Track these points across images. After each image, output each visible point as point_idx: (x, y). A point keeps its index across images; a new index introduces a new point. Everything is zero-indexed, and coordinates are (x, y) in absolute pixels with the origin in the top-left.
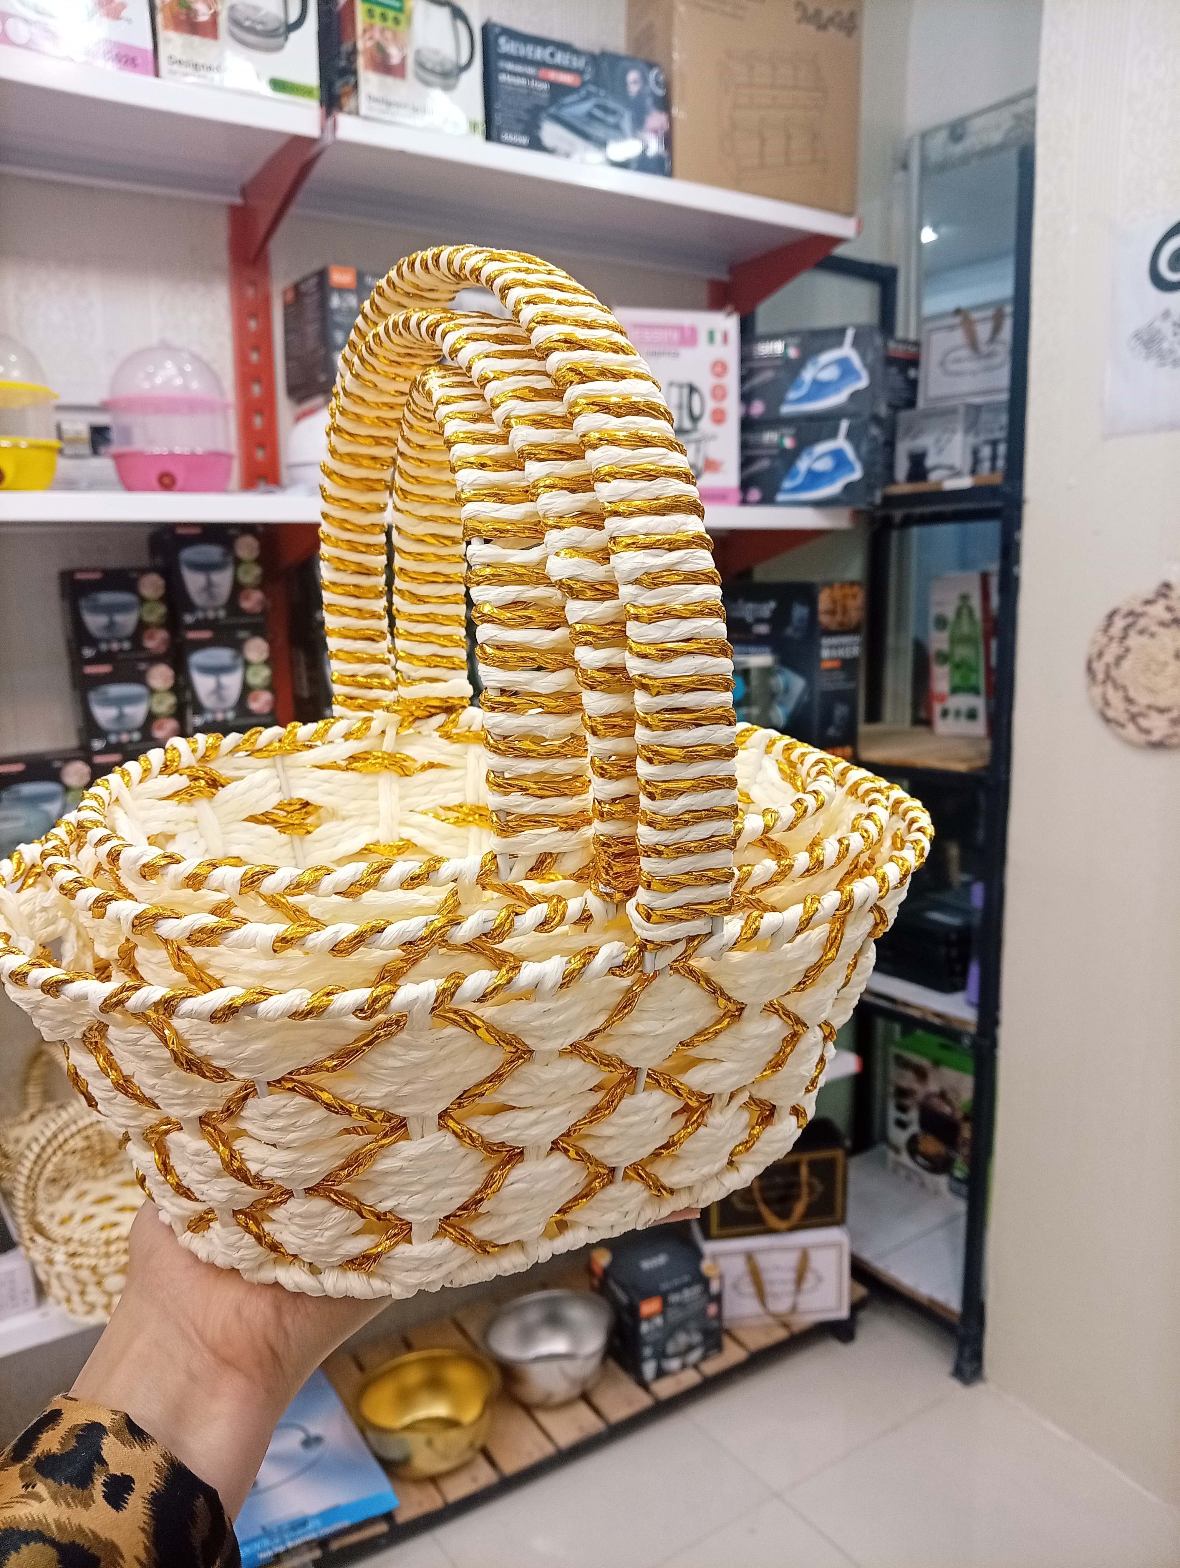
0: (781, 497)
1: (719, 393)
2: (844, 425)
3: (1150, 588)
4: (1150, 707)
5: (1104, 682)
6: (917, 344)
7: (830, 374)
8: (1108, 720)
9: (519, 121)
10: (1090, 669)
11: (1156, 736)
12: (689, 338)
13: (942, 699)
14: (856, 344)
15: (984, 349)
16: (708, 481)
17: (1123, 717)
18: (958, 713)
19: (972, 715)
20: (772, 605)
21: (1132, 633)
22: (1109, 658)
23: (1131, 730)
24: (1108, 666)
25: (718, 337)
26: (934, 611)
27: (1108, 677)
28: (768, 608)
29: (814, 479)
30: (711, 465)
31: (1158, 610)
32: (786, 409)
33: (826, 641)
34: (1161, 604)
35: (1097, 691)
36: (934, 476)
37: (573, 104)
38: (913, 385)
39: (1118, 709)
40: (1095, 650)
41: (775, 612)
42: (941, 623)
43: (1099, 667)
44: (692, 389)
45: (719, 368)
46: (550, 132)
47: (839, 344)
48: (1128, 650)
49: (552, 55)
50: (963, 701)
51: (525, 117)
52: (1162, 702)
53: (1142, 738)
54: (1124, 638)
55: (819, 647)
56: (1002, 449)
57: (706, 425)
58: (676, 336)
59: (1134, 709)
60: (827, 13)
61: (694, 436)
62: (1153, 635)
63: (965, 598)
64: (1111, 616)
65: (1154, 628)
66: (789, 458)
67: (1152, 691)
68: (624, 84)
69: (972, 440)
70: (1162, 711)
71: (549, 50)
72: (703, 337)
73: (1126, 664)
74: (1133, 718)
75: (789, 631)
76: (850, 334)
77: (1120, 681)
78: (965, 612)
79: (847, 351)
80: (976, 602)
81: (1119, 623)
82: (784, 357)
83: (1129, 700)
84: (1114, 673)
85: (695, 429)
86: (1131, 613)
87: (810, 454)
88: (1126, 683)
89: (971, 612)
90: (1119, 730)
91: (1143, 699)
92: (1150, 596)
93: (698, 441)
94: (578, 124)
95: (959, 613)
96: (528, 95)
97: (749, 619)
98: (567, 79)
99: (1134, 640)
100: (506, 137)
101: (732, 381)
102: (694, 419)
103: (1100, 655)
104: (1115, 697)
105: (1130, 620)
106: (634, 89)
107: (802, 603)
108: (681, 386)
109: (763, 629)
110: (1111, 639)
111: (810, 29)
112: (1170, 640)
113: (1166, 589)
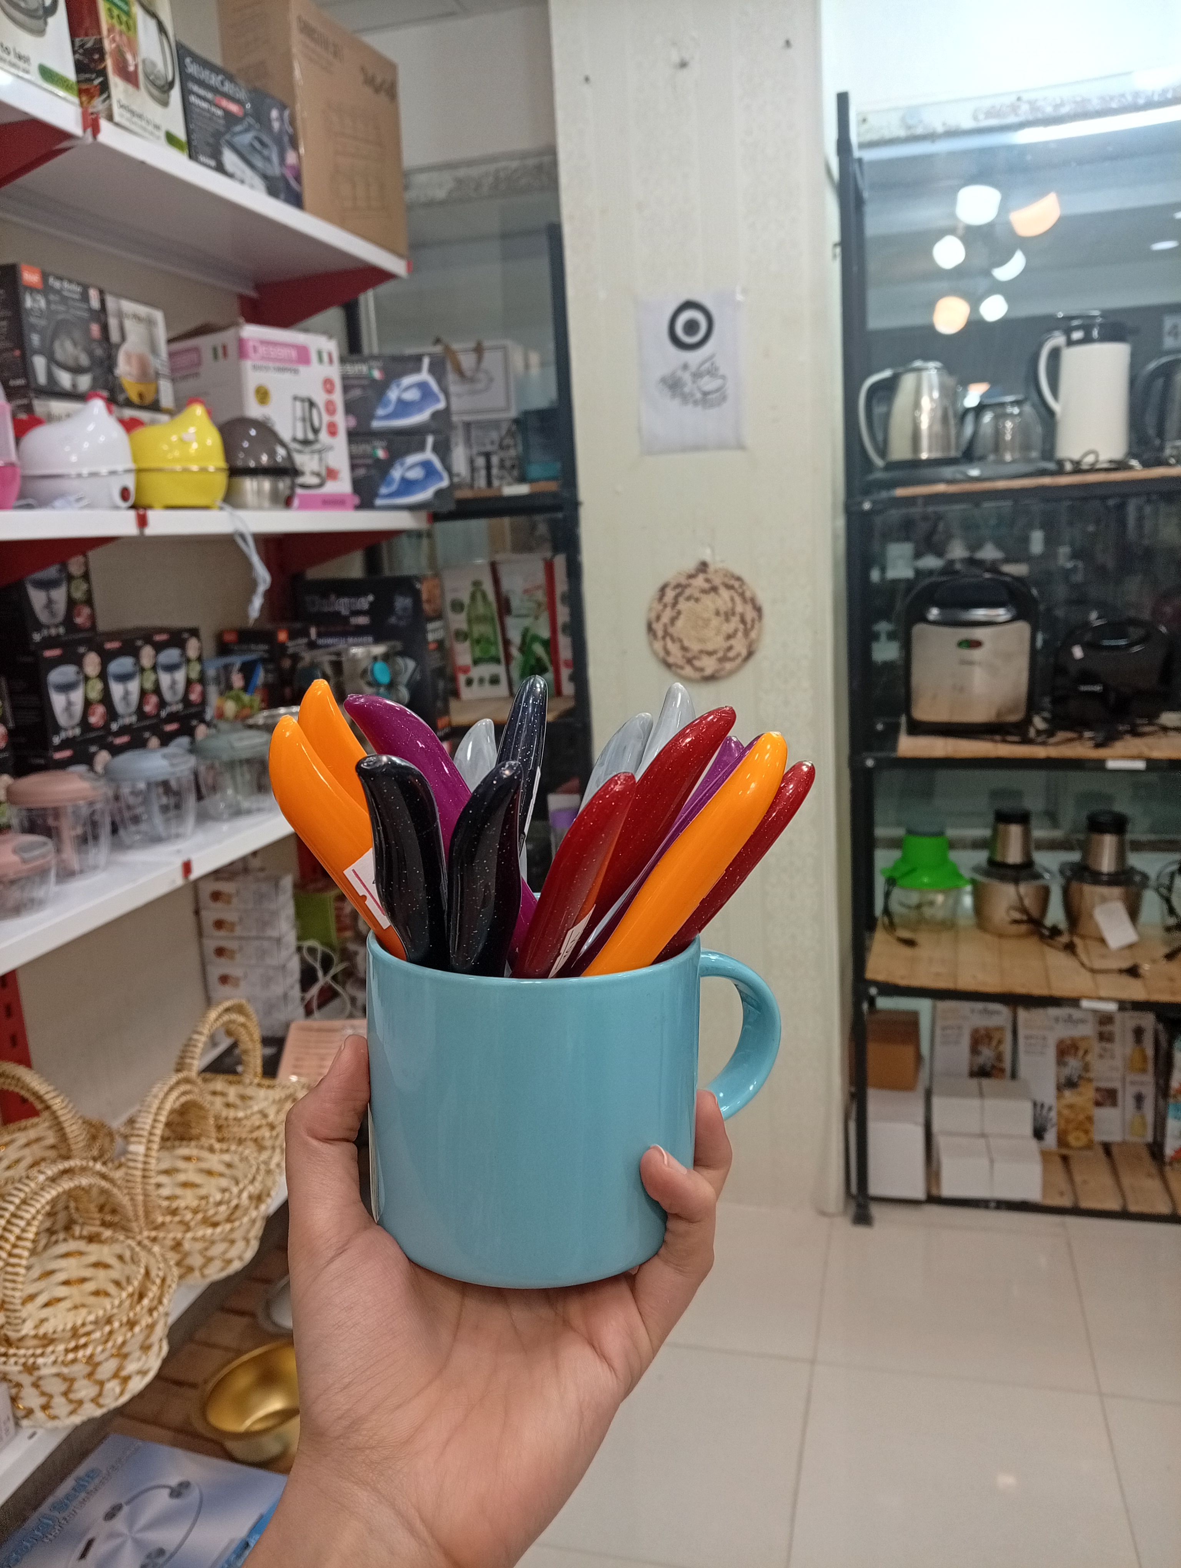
0: (379, 502)
1: (330, 408)
2: (430, 440)
3: (690, 565)
4: (701, 652)
5: (664, 638)
7: (412, 395)
8: (668, 666)
9: (208, 144)
10: (650, 629)
11: (708, 672)
12: (303, 356)
13: (466, 670)
14: (432, 370)
15: (470, 374)
16: (331, 488)
17: (681, 662)
18: (481, 681)
19: (495, 681)
20: (371, 598)
21: (681, 599)
22: (666, 618)
23: (688, 671)
24: (665, 626)
25: (325, 358)
26: (449, 597)
27: (666, 634)
28: (365, 602)
29: (407, 486)
30: (332, 474)
31: (699, 581)
32: (376, 424)
33: (430, 626)
34: (701, 577)
35: (658, 646)
37: (241, 133)
39: (676, 656)
40: (653, 615)
41: (371, 604)
42: (457, 606)
43: (658, 628)
44: (312, 404)
45: (328, 385)
46: (230, 159)
47: (418, 370)
48: (679, 613)
49: (222, 83)
50: (486, 670)
51: (211, 140)
52: (710, 647)
53: (697, 675)
54: (675, 603)
55: (425, 632)
57: (324, 436)
58: (294, 354)
59: (689, 655)
60: (379, 80)
61: (317, 447)
62: (697, 600)
64: (663, 590)
65: (697, 594)
66: (383, 468)
67: (702, 640)
68: (269, 120)
69: (469, 451)
70: (710, 654)
71: (220, 78)
72: (314, 357)
73: (680, 623)
74: (689, 661)
75: (393, 620)
76: (426, 362)
77: (675, 635)
78: (479, 596)
79: (425, 376)
80: (488, 587)
81: (670, 594)
82: (370, 378)
83: (684, 649)
84: (671, 630)
85: (316, 441)
86: (678, 586)
87: (402, 465)
88: (682, 636)
89: (484, 596)
90: (679, 671)
91: (695, 647)
92: (693, 572)
93: (320, 452)
94: (245, 152)
95: (473, 597)
96: (210, 119)
97: (345, 612)
98: (234, 108)
99: (683, 605)
100: (202, 158)
101: (339, 396)
102: (316, 431)
103: (658, 618)
104: (673, 647)
105: (678, 591)
106: (276, 125)
107: (403, 594)
108: (302, 400)
109: (363, 620)
110: (665, 606)
111: (368, 91)
112: (709, 602)
113: (703, 567)
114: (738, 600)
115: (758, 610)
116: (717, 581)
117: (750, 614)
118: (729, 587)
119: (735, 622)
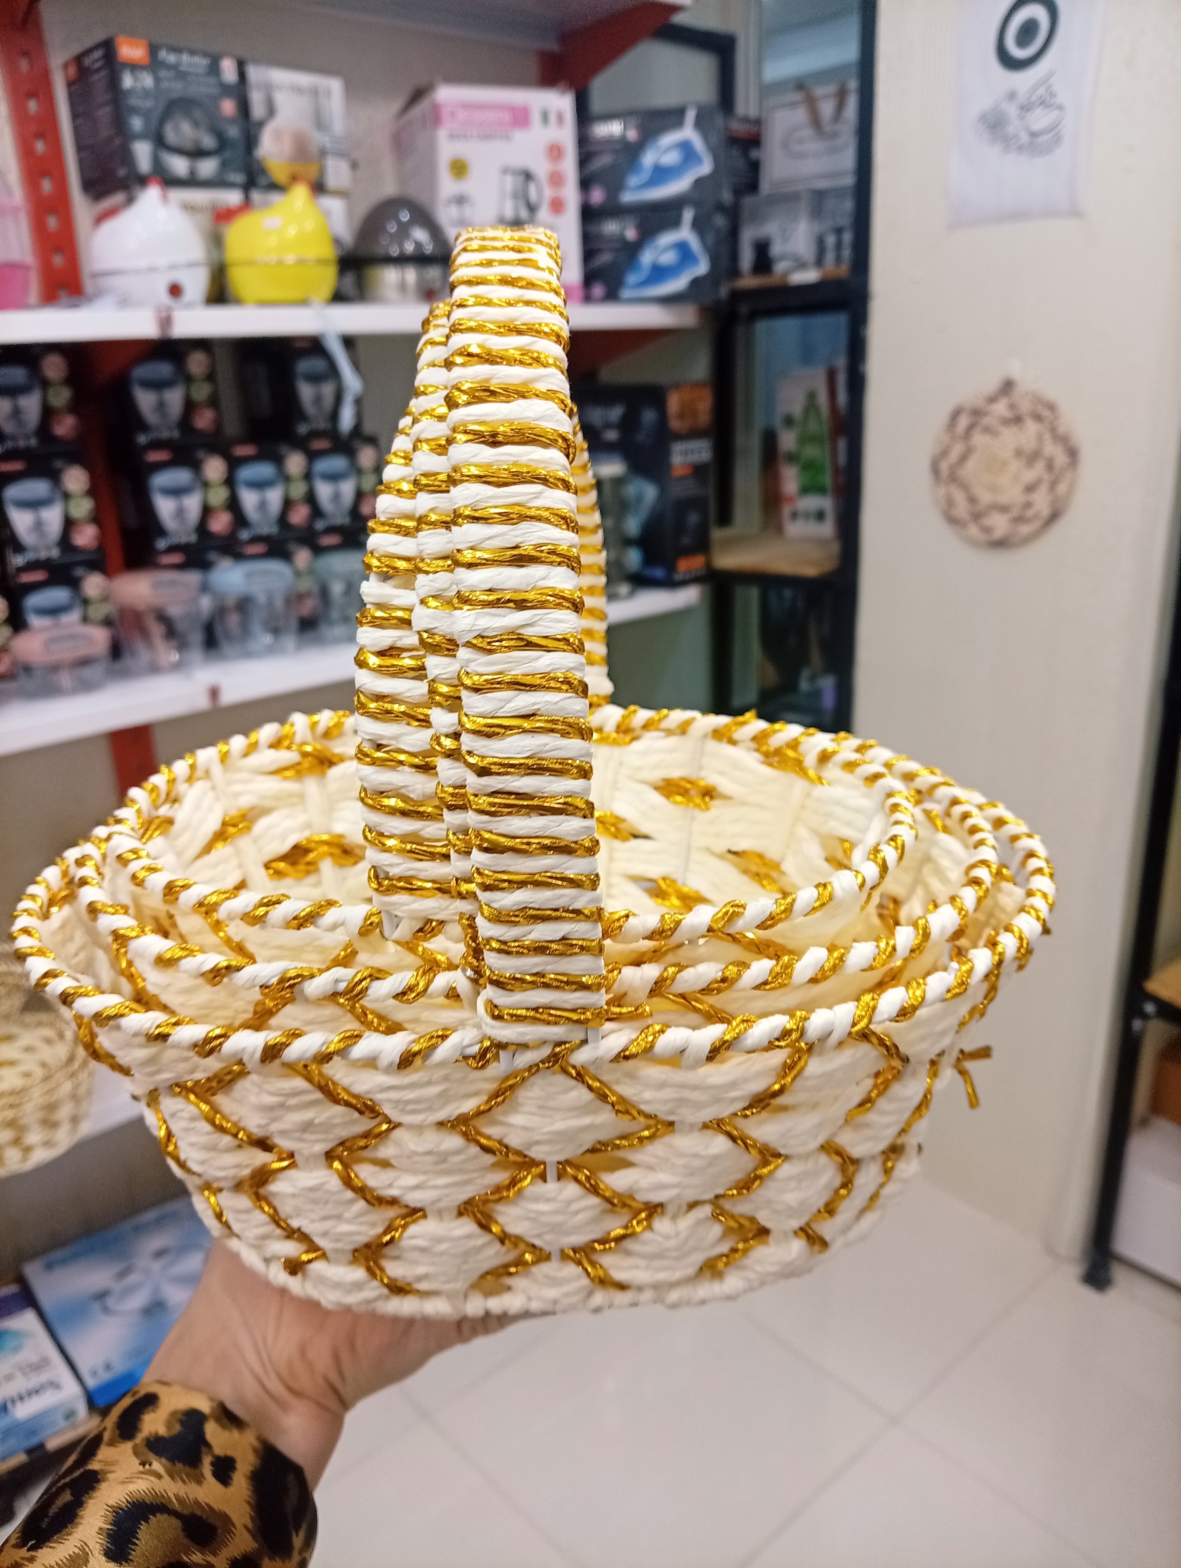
0: (626, 293)
1: (556, 179)
2: (688, 215)
3: (992, 384)
4: (992, 506)
5: (949, 482)
6: (758, 122)
7: (671, 158)
8: (951, 520)
10: (935, 467)
11: (998, 534)
12: (521, 118)
13: (791, 500)
14: (697, 125)
15: (828, 128)
17: (966, 517)
18: (807, 516)
19: (820, 516)
20: (620, 409)
21: (976, 432)
22: (953, 456)
24: (952, 465)
25: (553, 118)
26: (781, 409)
27: (952, 477)
28: (616, 413)
29: (659, 273)
31: (1001, 408)
32: (628, 197)
33: (676, 447)
34: (1004, 401)
35: (942, 491)
36: (780, 267)
38: (755, 167)
39: (962, 509)
40: (940, 450)
41: (623, 417)
42: (790, 422)
43: (944, 466)
44: (528, 176)
45: (555, 152)
47: (680, 125)
48: (971, 449)
50: (812, 503)
52: (1003, 499)
53: (984, 537)
54: (968, 436)
55: (670, 453)
56: (848, 237)
57: (544, 214)
58: (506, 116)
59: (977, 509)
62: (995, 434)
63: (812, 396)
64: (956, 414)
65: (996, 425)
66: (631, 250)
67: (995, 490)
69: (817, 228)
70: (1004, 509)
72: (536, 118)
73: (970, 464)
74: (976, 517)
75: (639, 436)
76: (691, 114)
77: (964, 480)
78: (812, 410)
79: (688, 132)
80: (823, 399)
81: (963, 423)
82: (623, 141)
83: (972, 500)
84: (958, 472)
85: (533, 221)
86: (974, 412)
87: (653, 247)
88: (970, 482)
89: (818, 411)
90: (963, 529)
91: (985, 497)
92: (995, 393)
95: (806, 411)
97: (598, 423)
99: (979, 439)
101: (569, 166)
102: (532, 209)
103: (946, 454)
104: (959, 497)
105: (973, 418)
107: (651, 407)
108: (515, 172)
109: (612, 435)
110: (955, 438)
112: (1011, 438)
113: (1008, 387)
114: (1047, 436)
115: (1073, 453)
116: (1025, 406)
117: (1061, 459)
118: (1038, 418)
119: (1039, 468)
